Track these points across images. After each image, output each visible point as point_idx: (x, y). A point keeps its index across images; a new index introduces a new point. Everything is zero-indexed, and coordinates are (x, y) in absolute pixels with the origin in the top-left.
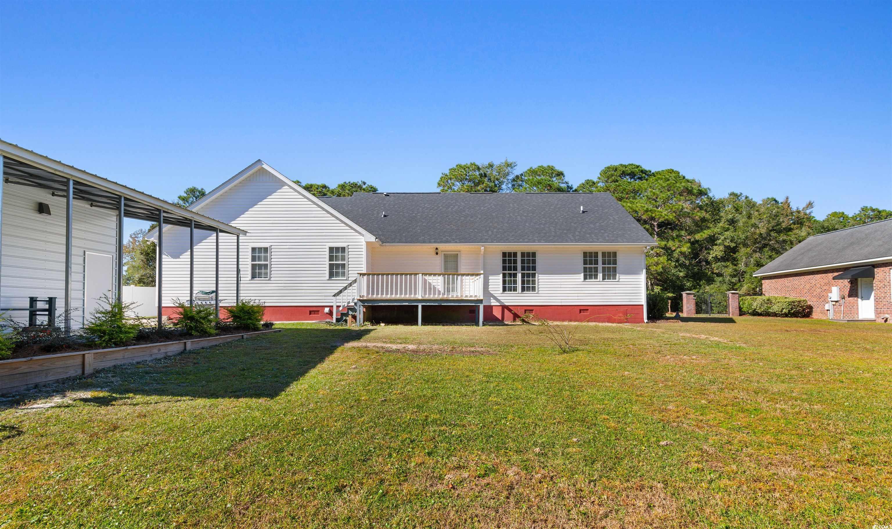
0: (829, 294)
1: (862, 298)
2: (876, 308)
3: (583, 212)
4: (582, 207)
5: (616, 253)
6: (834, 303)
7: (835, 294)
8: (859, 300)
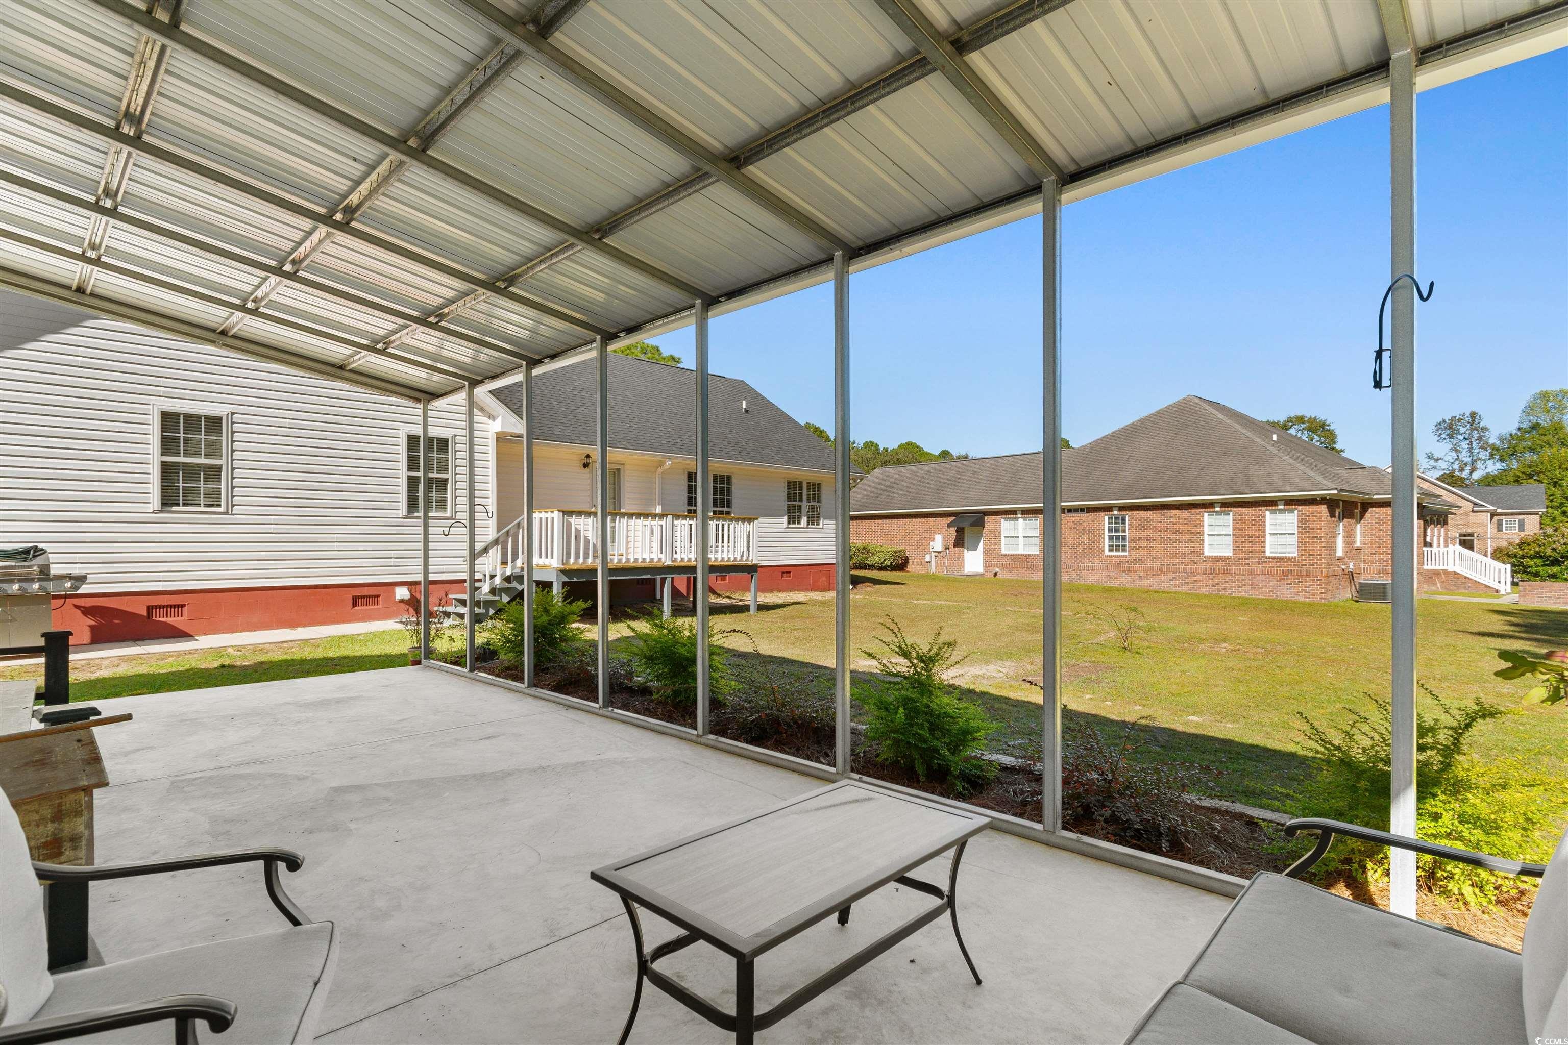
0: (932, 543)
1: (968, 549)
2: (985, 561)
3: (747, 411)
4: (744, 403)
5: (819, 485)
6: (936, 554)
7: (938, 543)
8: (965, 550)
